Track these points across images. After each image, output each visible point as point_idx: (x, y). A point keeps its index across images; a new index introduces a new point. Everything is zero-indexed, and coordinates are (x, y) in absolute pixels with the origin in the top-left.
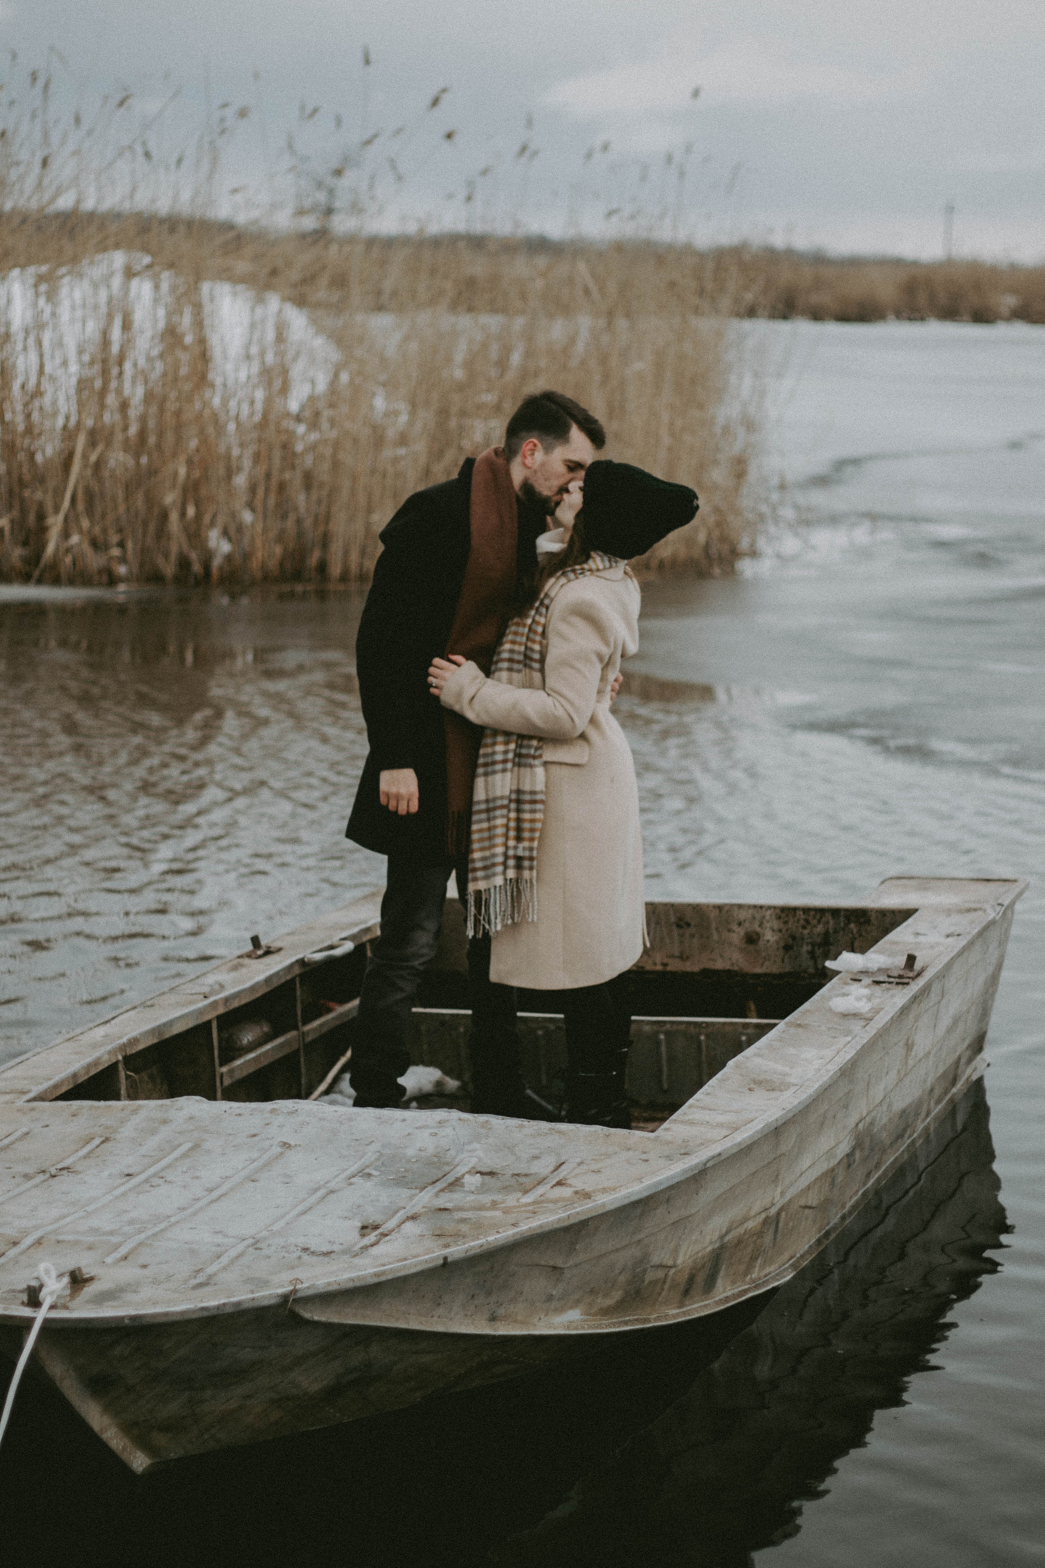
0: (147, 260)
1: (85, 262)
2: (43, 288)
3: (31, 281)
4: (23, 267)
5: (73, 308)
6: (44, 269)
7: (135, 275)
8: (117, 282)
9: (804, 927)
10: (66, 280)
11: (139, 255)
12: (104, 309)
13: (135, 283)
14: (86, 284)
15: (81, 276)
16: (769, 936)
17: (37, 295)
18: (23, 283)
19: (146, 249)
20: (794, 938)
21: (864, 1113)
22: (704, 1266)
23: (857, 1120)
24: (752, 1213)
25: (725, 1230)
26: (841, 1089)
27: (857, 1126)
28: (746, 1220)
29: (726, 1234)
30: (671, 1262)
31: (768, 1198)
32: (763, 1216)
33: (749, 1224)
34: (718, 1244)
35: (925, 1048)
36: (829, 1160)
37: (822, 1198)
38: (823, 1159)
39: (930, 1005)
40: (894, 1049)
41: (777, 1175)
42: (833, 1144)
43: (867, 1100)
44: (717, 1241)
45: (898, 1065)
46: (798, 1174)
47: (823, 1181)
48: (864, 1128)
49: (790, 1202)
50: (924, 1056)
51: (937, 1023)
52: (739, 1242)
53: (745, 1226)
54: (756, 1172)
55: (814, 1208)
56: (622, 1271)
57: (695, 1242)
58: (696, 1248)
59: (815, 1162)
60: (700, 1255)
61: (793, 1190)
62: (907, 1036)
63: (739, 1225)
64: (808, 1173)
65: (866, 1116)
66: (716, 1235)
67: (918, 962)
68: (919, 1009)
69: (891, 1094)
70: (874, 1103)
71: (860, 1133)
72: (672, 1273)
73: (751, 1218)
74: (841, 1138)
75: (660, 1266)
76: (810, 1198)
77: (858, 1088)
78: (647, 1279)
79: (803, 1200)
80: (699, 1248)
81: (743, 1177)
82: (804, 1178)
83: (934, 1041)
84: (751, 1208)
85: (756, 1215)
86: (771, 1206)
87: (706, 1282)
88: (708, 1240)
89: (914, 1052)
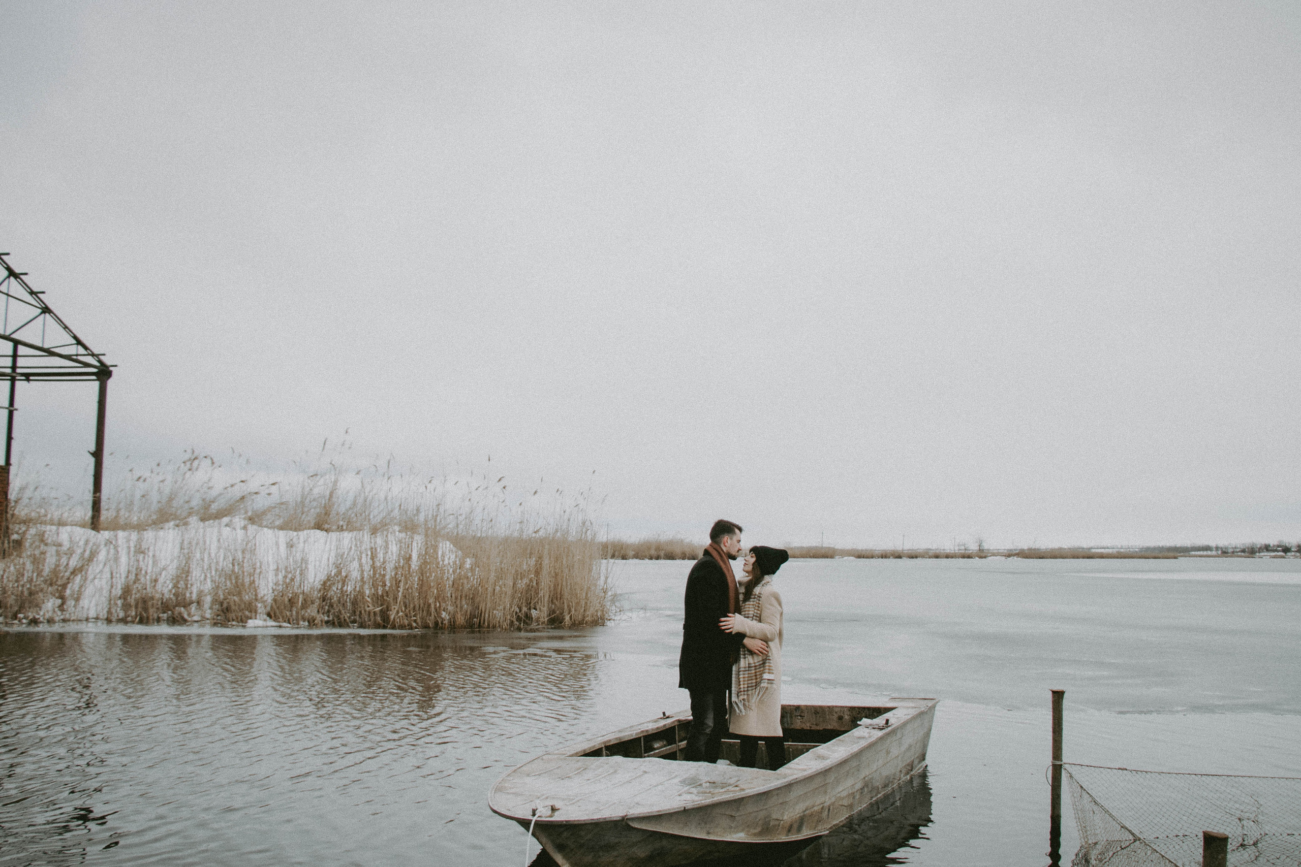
9: (858, 714)
16: (846, 717)
20: (855, 718)
21: (867, 774)
22: (796, 822)
23: (864, 776)
24: (816, 804)
25: (804, 809)
26: (854, 763)
27: (864, 778)
28: (813, 806)
29: (805, 811)
30: (781, 819)
31: (823, 800)
32: (821, 806)
33: (816, 808)
34: (802, 814)
35: (895, 754)
36: (852, 789)
37: (849, 803)
38: (849, 789)
39: (897, 738)
40: (881, 752)
41: (826, 791)
42: (853, 783)
43: (869, 770)
44: (802, 812)
45: (883, 759)
46: (838, 792)
47: (850, 797)
48: (868, 780)
49: (835, 802)
50: (895, 757)
51: (901, 746)
52: (811, 815)
53: (814, 809)
54: (817, 788)
55: (846, 806)
56: (759, 820)
57: (792, 812)
58: (792, 814)
59: (845, 789)
60: (794, 818)
61: (835, 798)
62: (887, 749)
63: (811, 808)
64: (842, 793)
65: (869, 775)
66: (801, 810)
67: (889, 722)
68: (892, 739)
69: (880, 769)
70: (872, 771)
71: (866, 781)
72: (782, 823)
73: (816, 806)
74: (856, 782)
75: (776, 820)
76: (844, 802)
77: (864, 764)
78: (771, 824)
79: (841, 803)
80: (794, 814)
81: (810, 789)
82: (840, 794)
83: (900, 752)
84: (815, 802)
85: (818, 806)
86: (824, 803)
87: (798, 828)
88: (797, 812)
89: (890, 755)
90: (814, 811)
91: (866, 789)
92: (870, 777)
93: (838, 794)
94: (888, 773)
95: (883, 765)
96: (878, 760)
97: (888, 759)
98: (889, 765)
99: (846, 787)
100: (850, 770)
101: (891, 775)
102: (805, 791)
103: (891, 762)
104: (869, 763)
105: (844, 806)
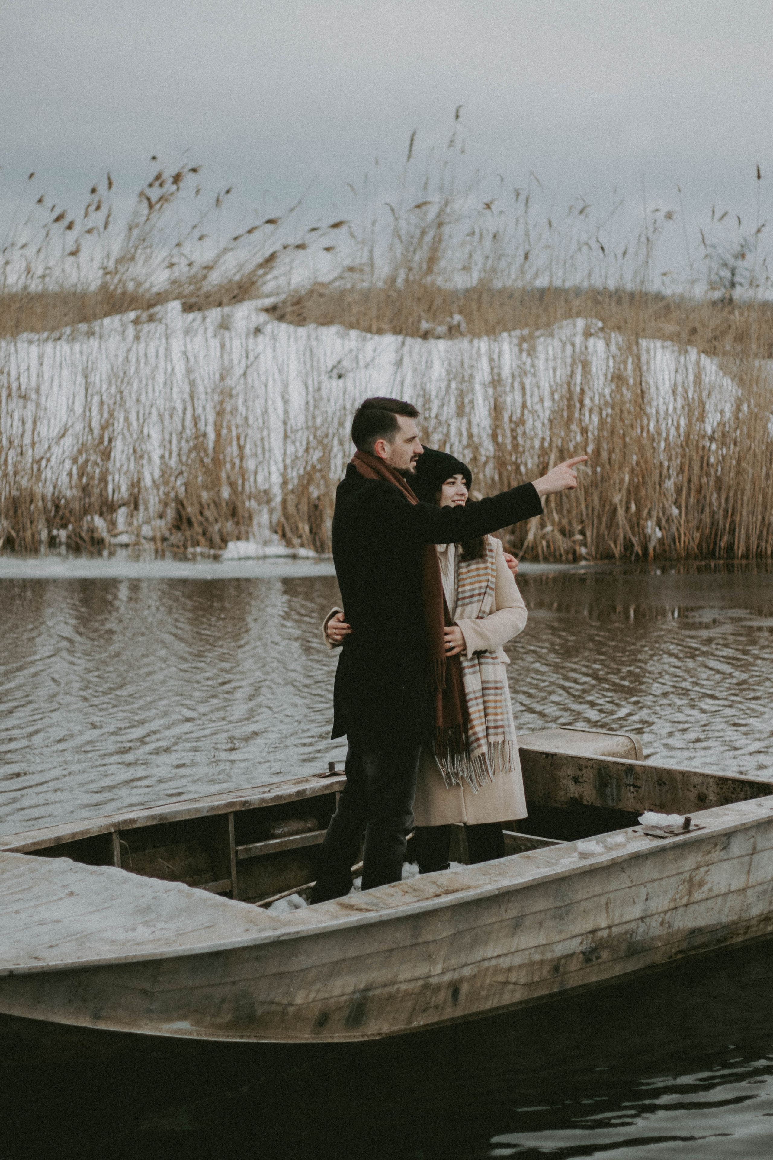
0: (600, 324)
1: (556, 326)
2: (525, 346)
3: (515, 341)
4: (509, 331)
5: (547, 360)
6: (526, 332)
7: (591, 335)
8: (578, 340)
10: (542, 339)
11: (594, 321)
12: (569, 361)
13: (591, 341)
14: (556, 343)
15: (552, 336)
17: (521, 351)
18: (511, 343)
19: (599, 317)
21: (604, 925)
22: (339, 1009)
23: (589, 927)
24: (401, 978)
25: (362, 987)
26: (541, 904)
27: (593, 932)
28: (393, 984)
29: (367, 989)
30: (285, 1001)
31: (422, 970)
32: (420, 983)
33: (403, 987)
34: (357, 996)
35: (730, 885)
36: (542, 953)
37: (536, 979)
38: (528, 952)
39: (731, 856)
40: (656, 883)
41: (430, 956)
42: (544, 942)
43: (608, 917)
44: (354, 992)
45: (670, 896)
46: (479, 958)
47: (536, 967)
48: (609, 936)
49: (475, 976)
50: (730, 892)
51: (753, 869)
52: (390, 997)
53: (396, 987)
54: (392, 950)
55: (524, 985)
56: (223, 1001)
57: (319, 991)
58: (321, 995)
59: (513, 953)
60: (332, 1001)
61: (472, 970)
62: (687, 876)
63: (385, 986)
64: (501, 960)
65: (610, 927)
66: (350, 989)
67: (693, 823)
68: (707, 857)
69: (662, 915)
70: (624, 920)
71: (602, 938)
72: (291, 1009)
73: (401, 982)
74: (557, 939)
75: (272, 1003)
76: (513, 977)
77: (582, 906)
78: (260, 1011)
79: (501, 978)
80: (327, 995)
81: (369, 951)
82: (493, 962)
83: (751, 882)
84: (397, 976)
85: (408, 981)
86: (428, 977)
87: (347, 1020)
88: (338, 991)
89: (705, 888)
90: (398, 991)
92: (615, 930)
93: (479, 962)
94: (701, 922)
95: (676, 908)
96: (647, 899)
97: (698, 895)
98: (703, 907)
99: (513, 949)
100: (523, 916)
101: (713, 925)
102: (352, 953)
103: (709, 901)
104: (607, 904)
105: (516, 984)
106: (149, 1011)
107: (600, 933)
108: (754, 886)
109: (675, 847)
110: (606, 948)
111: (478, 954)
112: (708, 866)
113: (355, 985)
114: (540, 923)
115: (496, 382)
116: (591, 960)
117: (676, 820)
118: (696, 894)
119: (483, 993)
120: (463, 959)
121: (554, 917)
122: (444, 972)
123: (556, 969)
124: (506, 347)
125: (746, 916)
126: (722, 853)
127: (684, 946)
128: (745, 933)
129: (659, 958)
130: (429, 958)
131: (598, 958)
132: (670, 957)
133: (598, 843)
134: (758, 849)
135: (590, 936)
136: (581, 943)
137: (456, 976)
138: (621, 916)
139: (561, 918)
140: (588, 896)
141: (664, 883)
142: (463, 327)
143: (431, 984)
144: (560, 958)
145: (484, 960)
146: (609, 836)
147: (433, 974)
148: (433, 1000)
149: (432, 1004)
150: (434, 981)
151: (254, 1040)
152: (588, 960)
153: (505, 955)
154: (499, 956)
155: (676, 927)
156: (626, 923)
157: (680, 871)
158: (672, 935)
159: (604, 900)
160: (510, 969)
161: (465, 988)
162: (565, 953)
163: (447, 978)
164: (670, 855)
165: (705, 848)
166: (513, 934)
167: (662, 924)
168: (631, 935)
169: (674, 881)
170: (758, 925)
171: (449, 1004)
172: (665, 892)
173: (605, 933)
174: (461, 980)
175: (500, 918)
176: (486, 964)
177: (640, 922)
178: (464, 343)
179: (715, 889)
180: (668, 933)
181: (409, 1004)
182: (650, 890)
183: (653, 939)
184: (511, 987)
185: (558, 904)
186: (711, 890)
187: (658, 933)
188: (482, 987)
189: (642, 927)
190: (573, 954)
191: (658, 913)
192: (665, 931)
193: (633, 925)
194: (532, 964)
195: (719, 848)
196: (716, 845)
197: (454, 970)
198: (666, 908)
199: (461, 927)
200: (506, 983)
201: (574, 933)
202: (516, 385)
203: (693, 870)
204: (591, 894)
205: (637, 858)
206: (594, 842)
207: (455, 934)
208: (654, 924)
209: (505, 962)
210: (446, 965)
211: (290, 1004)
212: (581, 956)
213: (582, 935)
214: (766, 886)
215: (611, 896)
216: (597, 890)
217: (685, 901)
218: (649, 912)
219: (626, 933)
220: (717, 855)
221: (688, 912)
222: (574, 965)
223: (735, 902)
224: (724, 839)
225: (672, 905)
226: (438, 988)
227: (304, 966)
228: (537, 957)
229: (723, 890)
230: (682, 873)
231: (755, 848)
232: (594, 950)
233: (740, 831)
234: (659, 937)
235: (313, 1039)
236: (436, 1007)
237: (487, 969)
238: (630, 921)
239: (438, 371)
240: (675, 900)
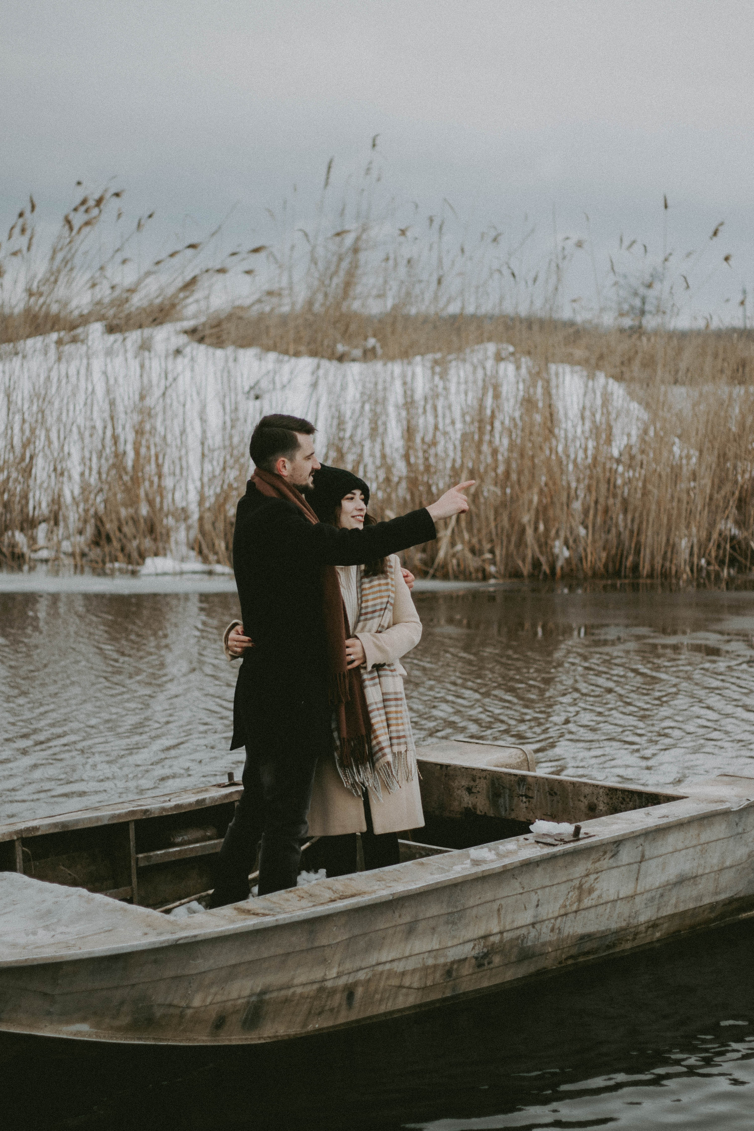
0: (511, 349)
1: (468, 351)
2: (438, 369)
3: (428, 364)
4: (422, 355)
5: (459, 383)
6: (438, 356)
7: (502, 359)
8: (490, 364)
10: (454, 363)
11: (505, 345)
12: (480, 383)
13: (502, 365)
14: (468, 366)
15: (464, 360)
17: (433, 373)
18: (424, 366)
19: (510, 342)
21: (496, 930)
22: (237, 1012)
23: (482, 933)
24: (296, 981)
25: (258, 990)
26: (434, 909)
27: (485, 937)
28: (289, 988)
29: (263, 992)
30: (183, 1004)
31: (318, 974)
32: (315, 986)
33: (299, 990)
34: (254, 999)
35: (618, 893)
36: (436, 958)
37: (429, 983)
38: (421, 956)
39: (620, 863)
40: (547, 889)
41: (325, 960)
42: (437, 947)
43: (499, 922)
44: (250, 996)
45: (561, 902)
46: (374, 963)
47: (429, 971)
48: (501, 941)
49: (369, 981)
50: (619, 899)
51: (641, 877)
52: (287, 1001)
53: (292, 990)
54: (288, 954)
55: (418, 989)
56: (122, 1003)
57: (216, 994)
58: (219, 998)
59: (407, 957)
60: (230, 1003)
61: (367, 974)
62: (576, 883)
63: (281, 989)
64: (395, 964)
65: (501, 933)
66: (247, 992)
67: (582, 831)
68: (597, 865)
69: (553, 921)
70: (515, 925)
71: (493, 944)
72: (189, 1012)
73: (297, 986)
74: (450, 944)
75: (170, 1005)
76: (407, 982)
77: (474, 911)
78: (158, 1013)
79: (395, 982)
80: (224, 998)
81: (266, 955)
82: (388, 966)
83: (639, 889)
84: (293, 979)
85: (304, 985)
86: (324, 980)
87: (244, 1023)
88: (234, 995)
89: (595, 895)
90: (294, 994)
91: (497, 960)
92: (507, 936)
93: (374, 966)
94: (591, 929)
95: (566, 914)
96: (537, 906)
97: (587, 902)
98: (591, 914)
99: (407, 954)
100: (417, 921)
101: (603, 932)
102: (248, 958)
103: (598, 908)
104: (499, 910)
105: (409, 988)
106: (49, 1013)
107: (492, 939)
108: (642, 893)
109: (565, 854)
110: (496, 953)
111: (372, 959)
112: (597, 873)
113: (252, 989)
114: (434, 929)
115: (409, 404)
116: (483, 965)
117: (566, 828)
118: (586, 901)
119: (378, 996)
120: (358, 964)
121: (447, 923)
122: (339, 976)
123: (449, 973)
124: (419, 370)
125: (634, 922)
126: (611, 861)
127: (574, 951)
128: (634, 939)
129: (549, 963)
130: (324, 961)
131: (489, 963)
132: (560, 963)
133: (490, 850)
134: (647, 857)
135: (482, 942)
136: (473, 948)
137: (351, 980)
138: (513, 922)
139: (454, 923)
140: (479, 902)
141: (554, 889)
142: (379, 351)
143: (327, 988)
144: (453, 963)
145: (378, 964)
146: (501, 844)
147: (328, 978)
148: (329, 1003)
149: (327, 1008)
150: (329, 984)
151: (153, 1043)
152: (480, 965)
153: (400, 959)
154: (392, 961)
155: (566, 934)
156: (517, 928)
157: (571, 877)
158: (563, 940)
159: (495, 906)
160: (403, 974)
161: (359, 991)
162: (457, 958)
163: (342, 981)
164: (561, 862)
165: (594, 856)
166: (407, 939)
167: (552, 930)
168: (522, 941)
169: (563, 888)
170: (646, 932)
171: (344, 1006)
172: (556, 898)
173: (496, 939)
174: (356, 984)
175: (394, 923)
176: (380, 968)
177: (530, 927)
178: (379, 366)
179: (604, 895)
180: (558, 939)
181: (305, 1007)
182: (540, 897)
183: (544, 944)
184: (404, 991)
185: (450, 910)
186: (600, 897)
187: (548, 939)
188: (376, 992)
189: (533, 933)
190: (466, 958)
191: (548, 919)
192: (555, 938)
193: (524, 931)
194: (426, 968)
195: (608, 855)
196: (605, 853)
197: (350, 973)
198: (556, 914)
199: (356, 931)
200: (401, 987)
201: (466, 938)
202: (429, 407)
203: (582, 877)
204: (483, 900)
205: (528, 865)
206: (486, 850)
207: (350, 939)
208: (544, 930)
209: (399, 967)
210: (341, 969)
211: (188, 1007)
212: (473, 961)
213: (475, 940)
214: (654, 893)
215: (503, 902)
216: (489, 896)
217: (575, 907)
218: (538, 919)
219: (518, 938)
220: (606, 863)
221: (577, 918)
222: (466, 970)
223: (624, 909)
224: (613, 847)
225: (562, 912)
226: (333, 991)
227: (203, 970)
228: (430, 962)
229: (612, 898)
230: (572, 880)
231: (643, 856)
232: (486, 955)
233: (628, 839)
234: (550, 943)
235: (210, 1041)
236: (332, 1010)
237: (382, 973)
238: (522, 927)
239: (352, 393)
240: (565, 906)
